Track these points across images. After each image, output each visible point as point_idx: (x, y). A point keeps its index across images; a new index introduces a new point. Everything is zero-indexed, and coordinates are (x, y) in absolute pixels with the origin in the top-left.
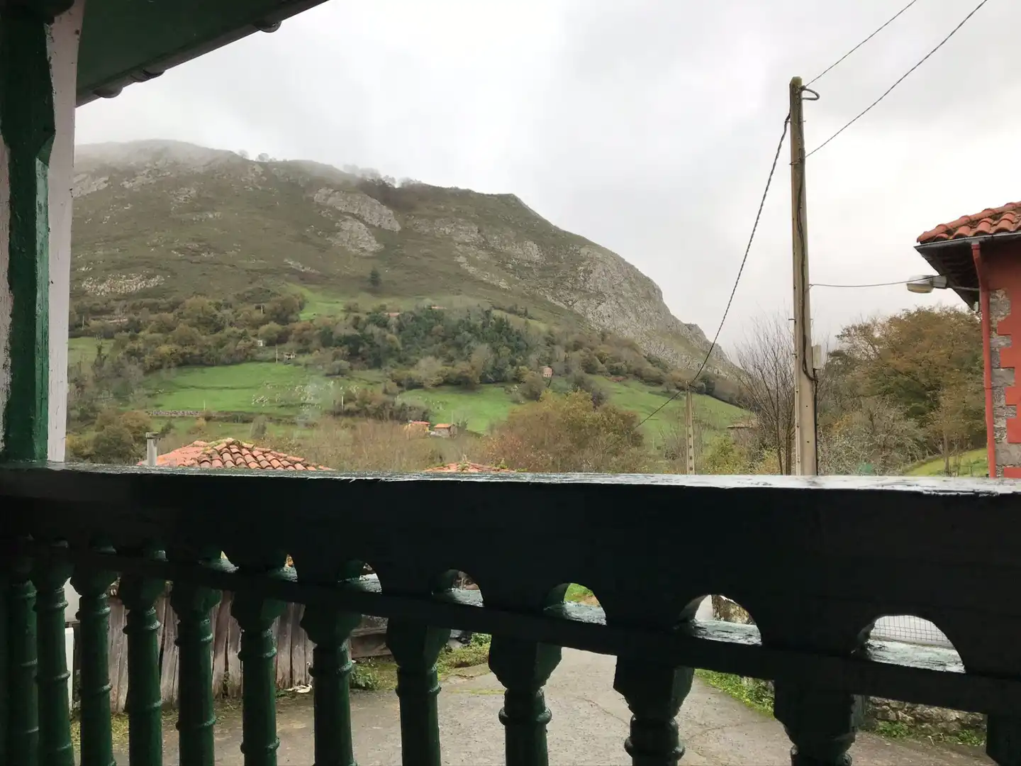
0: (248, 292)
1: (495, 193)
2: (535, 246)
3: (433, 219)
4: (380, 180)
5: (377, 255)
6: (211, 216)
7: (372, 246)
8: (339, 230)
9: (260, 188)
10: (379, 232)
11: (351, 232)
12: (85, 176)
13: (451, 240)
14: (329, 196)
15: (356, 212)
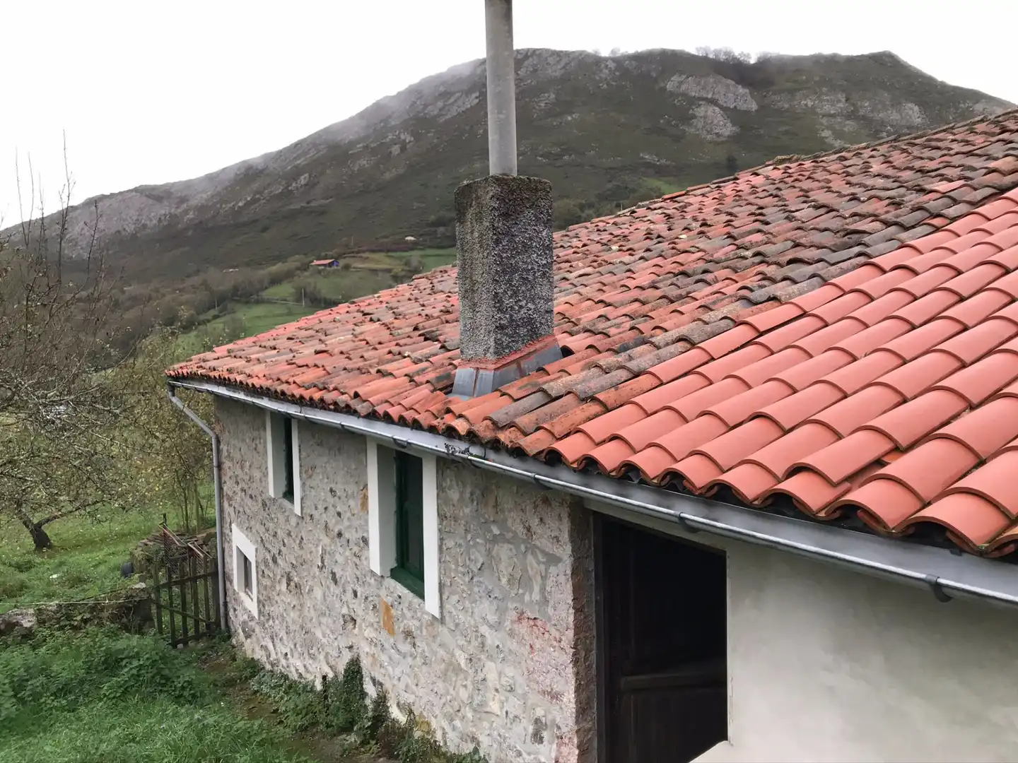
0: (609, 190)
1: (866, 52)
2: (916, 108)
3: (792, 92)
4: (734, 58)
5: (734, 139)
6: (570, 118)
7: (727, 129)
8: (694, 117)
9: (614, 83)
10: (733, 114)
11: (705, 117)
12: (458, 95)
13: (815, 113)
14: (681, 83)
15: (710, 96)
